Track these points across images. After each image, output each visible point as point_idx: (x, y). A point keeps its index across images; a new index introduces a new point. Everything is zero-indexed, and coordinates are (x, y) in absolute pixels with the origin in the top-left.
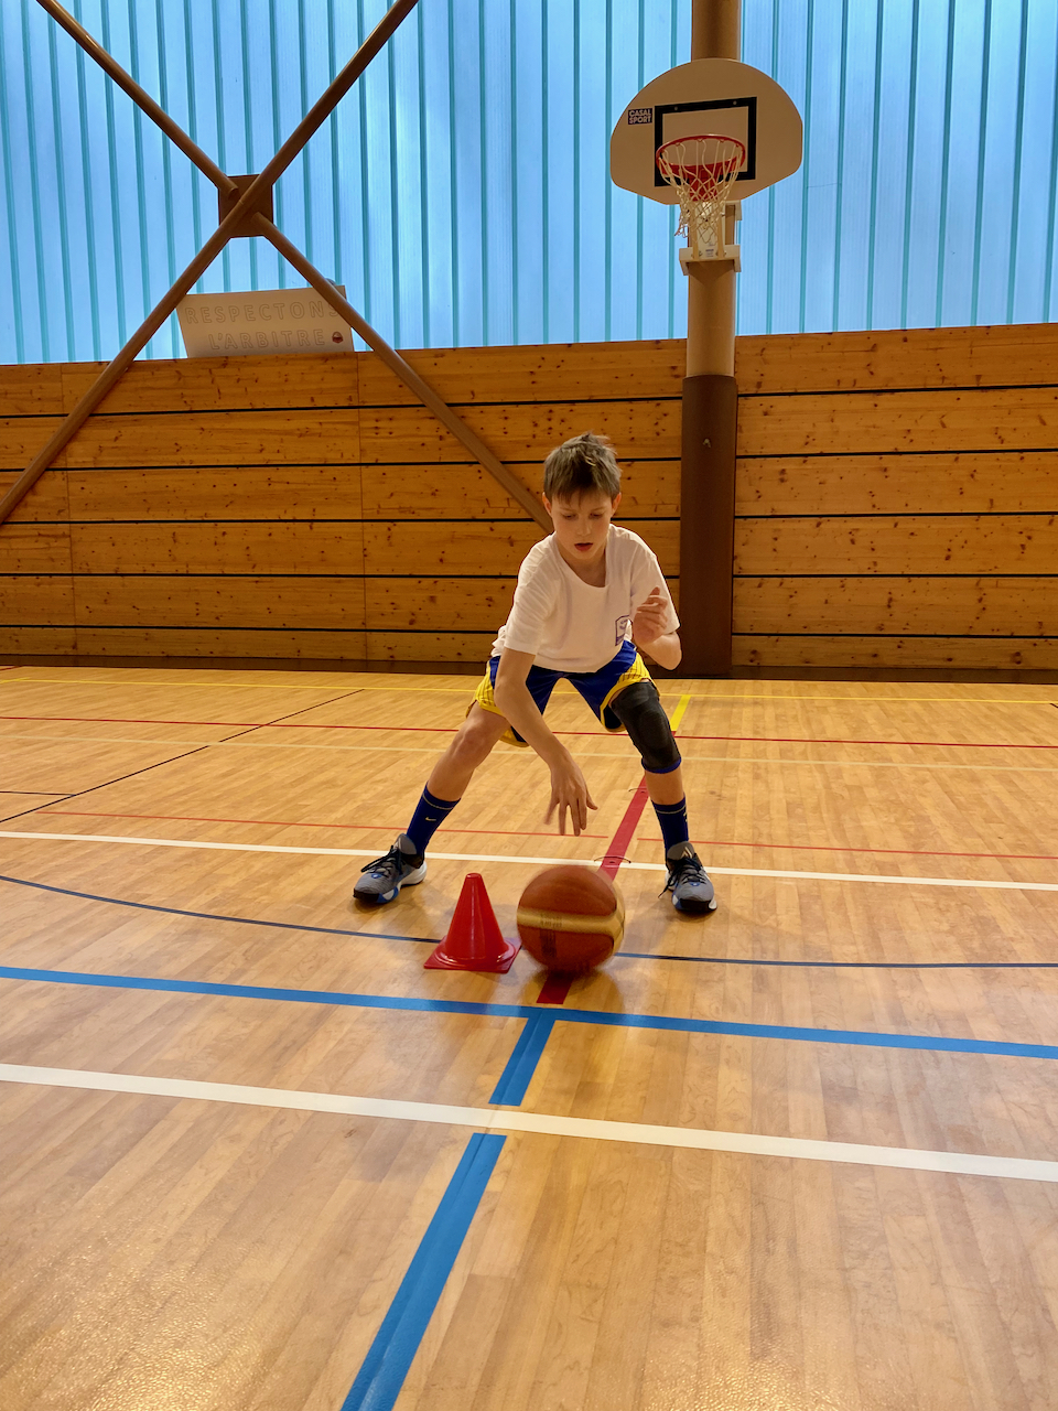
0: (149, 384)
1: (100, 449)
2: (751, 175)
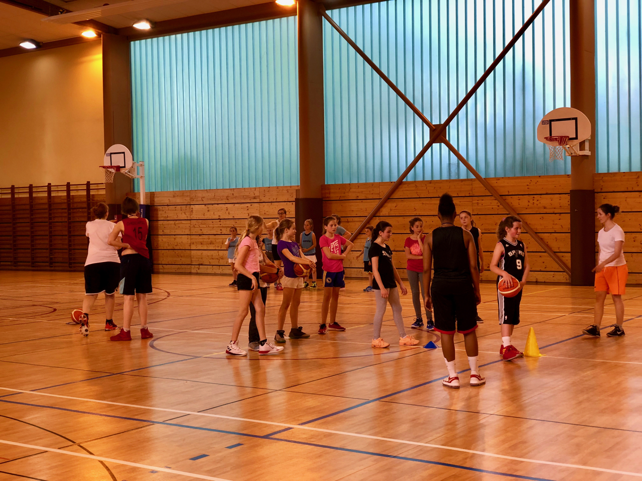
0: (407, 189)
1: (391, 210)
2: (576, 138)
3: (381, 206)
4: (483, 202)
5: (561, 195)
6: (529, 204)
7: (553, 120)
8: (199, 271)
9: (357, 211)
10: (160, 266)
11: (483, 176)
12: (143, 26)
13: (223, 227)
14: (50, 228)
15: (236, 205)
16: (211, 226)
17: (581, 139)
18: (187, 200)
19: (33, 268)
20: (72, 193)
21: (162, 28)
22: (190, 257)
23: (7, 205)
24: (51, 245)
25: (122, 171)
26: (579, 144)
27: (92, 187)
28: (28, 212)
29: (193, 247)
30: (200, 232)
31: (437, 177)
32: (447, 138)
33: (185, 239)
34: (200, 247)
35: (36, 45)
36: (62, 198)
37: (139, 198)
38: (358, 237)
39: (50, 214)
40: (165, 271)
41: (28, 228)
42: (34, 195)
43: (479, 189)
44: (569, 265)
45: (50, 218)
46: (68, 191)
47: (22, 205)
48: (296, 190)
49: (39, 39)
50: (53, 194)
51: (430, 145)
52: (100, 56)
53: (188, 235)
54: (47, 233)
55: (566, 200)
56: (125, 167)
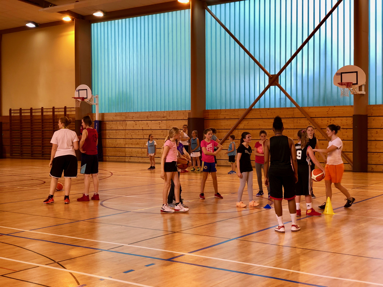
0: (254, 113)
1: (245, 125)
2: (357, 84)
3: (239, 123)
4: (300, 121)
5: (347, 118)
6: (328, 123)
7: (343, 73)
8: (130, 161)
9: (225, 126)
10: (107, 157)
11: (300, 106)
12: (99, 14)
13: (144, 134)
14: (43, 133)
15: (153, 121)
16: (138, 134)
17: (359, 84)
18: (123, 118)
19: (32, 157)
20: (56, 113)
21: (110, 16)
22: (125, 152)
23: (17, 120)
24: (43, 144)
25: (86, 100)
26: (358, 87)
27: (67, 110)
28: (29, 124)
29: (127, 146)
30: (131, 137)
31: (272, 106)
32: (279, 83)
33: (122, 141)
34: (131, 146)
35: (35, 25)
36: (50, 116)
37: (95, 117)
38: (225, 141)
39: (43, 126)
40: (111, 160)
41: (30, 134)
42: (33, 114)
43: (298, 113)
44: (352, 160)
45: (43, 128)
46: (54, 112)
47: (26, 120)
48: (189, 113)
49: (37, 22)
50: (44, 114)
51: (268, 87)
52: (73, 32)
53: (123, 139)
54: (41, 137)
55: (350, 121)
56: (87, 98)
